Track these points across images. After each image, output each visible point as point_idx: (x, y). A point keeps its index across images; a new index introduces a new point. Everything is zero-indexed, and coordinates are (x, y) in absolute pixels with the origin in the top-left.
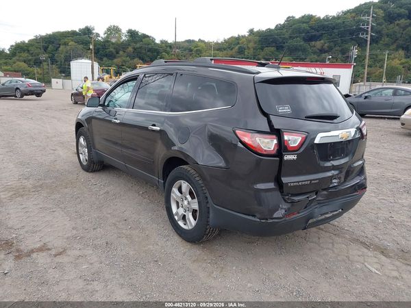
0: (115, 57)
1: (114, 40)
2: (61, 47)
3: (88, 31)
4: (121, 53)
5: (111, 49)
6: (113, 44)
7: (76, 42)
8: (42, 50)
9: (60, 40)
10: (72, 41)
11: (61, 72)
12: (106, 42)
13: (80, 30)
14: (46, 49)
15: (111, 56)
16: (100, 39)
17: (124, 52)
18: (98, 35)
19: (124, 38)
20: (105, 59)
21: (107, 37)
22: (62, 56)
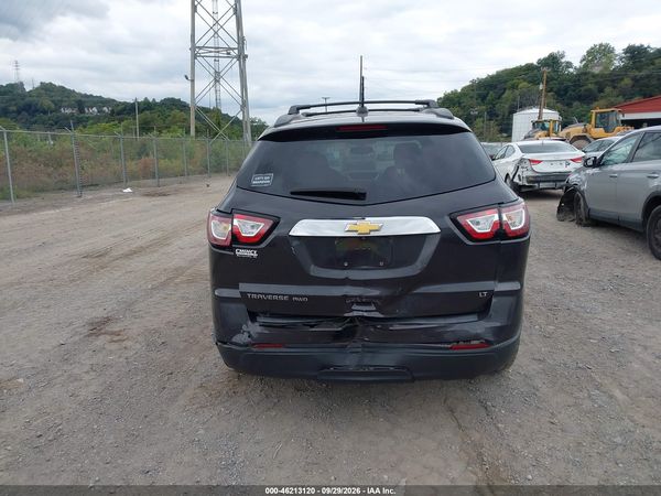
0: (595, 99)
1: (596, 70)
2: (507, 91)
3: (553, 61)
4: (608, 90)
5: (590, 86)
6: (594, 76)
7: (529, 82)
8: (479, 101)
9: (506, 82)
10: (525, 80)
11: (501, 131)
12: (583, 73)
13: (540, 62)
14: (483, 98)
15: (589, 98)
16: (571, 70)
17: (614, 87)
18: (569, 65)
19: (617, 63)
20: (576, 103)
21: (586, 66)
22: (507, 106)
